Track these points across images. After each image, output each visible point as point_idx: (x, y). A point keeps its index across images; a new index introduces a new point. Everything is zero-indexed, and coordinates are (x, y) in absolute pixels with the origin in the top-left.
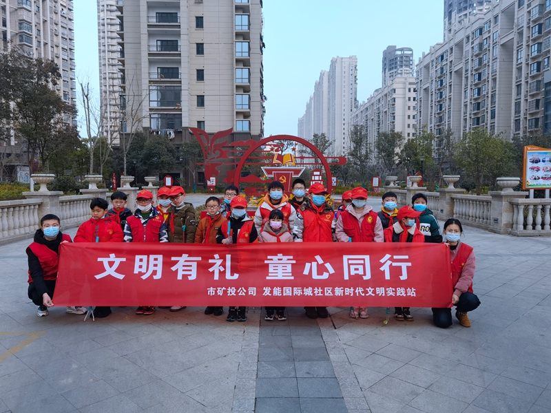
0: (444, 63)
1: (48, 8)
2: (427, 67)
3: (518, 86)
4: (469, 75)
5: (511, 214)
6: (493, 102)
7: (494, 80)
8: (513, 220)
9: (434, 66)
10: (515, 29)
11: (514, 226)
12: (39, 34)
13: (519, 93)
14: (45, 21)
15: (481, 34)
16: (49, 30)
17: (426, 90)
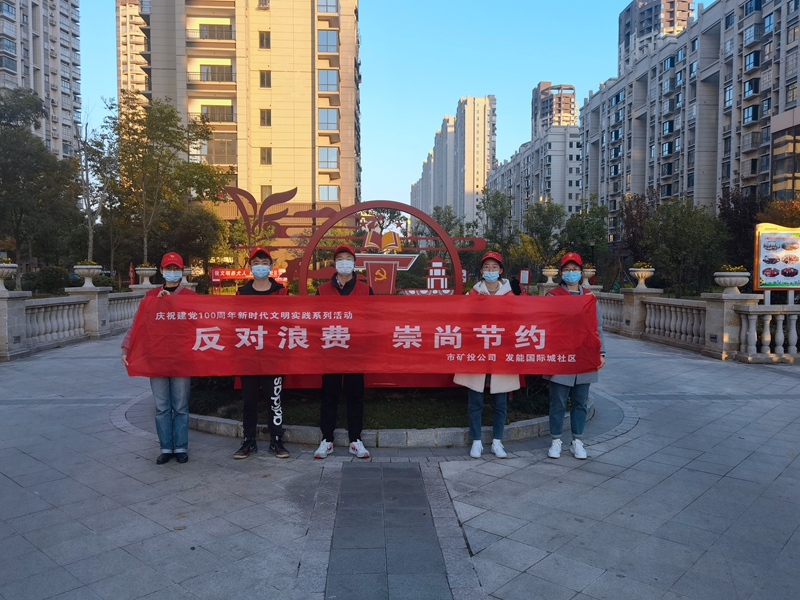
0: (621, 106)
1: (41, 17)
2: (596, 112)
3: (725, 139)
4: (656, 123)
5: (737, 329)
6: (690, 163)
7: (692, 130)
8: (740, 337)
9: (606, 111)
10: (722, 58)
11: (743, 347)
12: (26, 57)
13: (727, 150)
14: (35, 37)
15: (672, 65)
16: (42, 50)
17: (595, 144)
